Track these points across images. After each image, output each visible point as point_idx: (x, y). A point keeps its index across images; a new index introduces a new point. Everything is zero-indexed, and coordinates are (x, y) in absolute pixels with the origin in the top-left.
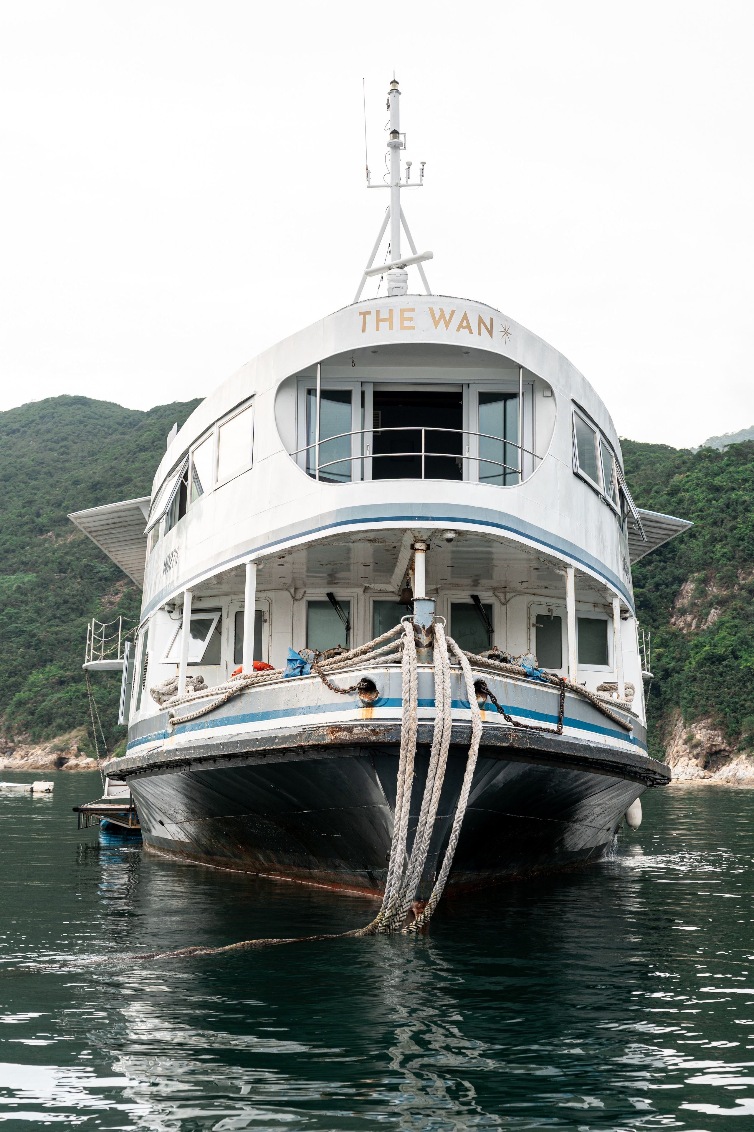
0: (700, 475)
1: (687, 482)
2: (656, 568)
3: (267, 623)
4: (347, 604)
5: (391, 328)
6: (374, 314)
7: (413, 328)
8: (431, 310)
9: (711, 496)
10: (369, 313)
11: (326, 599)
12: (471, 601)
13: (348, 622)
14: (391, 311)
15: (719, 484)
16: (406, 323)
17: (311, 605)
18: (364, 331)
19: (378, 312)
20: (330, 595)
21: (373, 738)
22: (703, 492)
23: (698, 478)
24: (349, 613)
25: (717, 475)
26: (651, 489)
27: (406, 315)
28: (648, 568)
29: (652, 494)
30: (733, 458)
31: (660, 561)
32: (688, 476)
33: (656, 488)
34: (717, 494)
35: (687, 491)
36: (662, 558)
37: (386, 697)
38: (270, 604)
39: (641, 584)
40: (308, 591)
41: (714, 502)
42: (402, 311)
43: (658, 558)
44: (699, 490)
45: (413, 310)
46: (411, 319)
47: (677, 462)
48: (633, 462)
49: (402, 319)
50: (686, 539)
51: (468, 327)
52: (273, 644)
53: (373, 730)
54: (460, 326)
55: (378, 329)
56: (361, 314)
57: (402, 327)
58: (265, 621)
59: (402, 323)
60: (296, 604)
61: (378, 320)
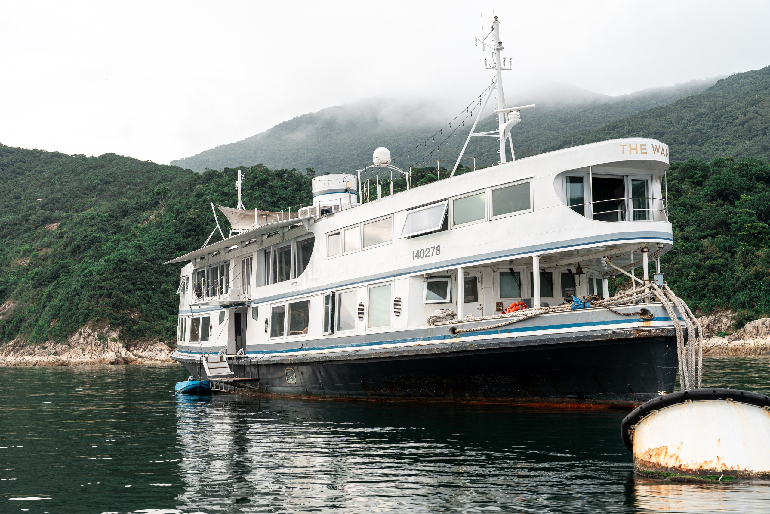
0: (215, 186)
1: (207, 190)
2: (193, 239)
3: (480, 283)
4: (519, 273)
5: (637, 153)
6: (628, 146)
7: (646, 153)
8: (652, 145)
9: (223, 198)
10: (626, 145)
11: (509, 271)
12: (567, 272)
13: (520, 282)
14: (636, 145)
15: (228, 191)
16: (643, 151)
17: (502, 274)
18: (623, 153)
19: (630, 145)
20: (511, 269)
21: (662, 334)
22: (218, 196)
23: (214, 188)
24: (520, 278)
25: (226, 186)
26: (183, 193)
27: (643, 147)
28: (188, 239)
29: (184, 195)
30: (233, 177)
31: (195, 235)
32: (207, 186)
33: (185, 192)
34: (226, 197)
35: (207, 195)
36: (196, 233)
37: (656, 316)
38: (482, 273)
39: (185, 248)
40: (500, 267)
41: (225, 202)
42: (641, 145)
43: (194, 234)
44: (215, 194)
45: (645, 145)
46: (645, 149)
47: (194, 178)
48: (162, 176)
49: (642, 149)
50: (210, 223)
51: (664, 153)
52: (484, 292)
53: (662, 331)
54: (662, 153)
55: (630, 153)
56: (621, 145)
57: (642, 153)
58: (479, 282)
59: (641, 151)
60: (495, 273)
61: (631, 149)
